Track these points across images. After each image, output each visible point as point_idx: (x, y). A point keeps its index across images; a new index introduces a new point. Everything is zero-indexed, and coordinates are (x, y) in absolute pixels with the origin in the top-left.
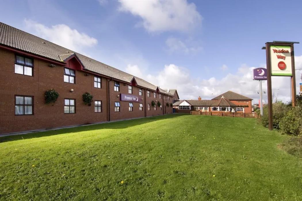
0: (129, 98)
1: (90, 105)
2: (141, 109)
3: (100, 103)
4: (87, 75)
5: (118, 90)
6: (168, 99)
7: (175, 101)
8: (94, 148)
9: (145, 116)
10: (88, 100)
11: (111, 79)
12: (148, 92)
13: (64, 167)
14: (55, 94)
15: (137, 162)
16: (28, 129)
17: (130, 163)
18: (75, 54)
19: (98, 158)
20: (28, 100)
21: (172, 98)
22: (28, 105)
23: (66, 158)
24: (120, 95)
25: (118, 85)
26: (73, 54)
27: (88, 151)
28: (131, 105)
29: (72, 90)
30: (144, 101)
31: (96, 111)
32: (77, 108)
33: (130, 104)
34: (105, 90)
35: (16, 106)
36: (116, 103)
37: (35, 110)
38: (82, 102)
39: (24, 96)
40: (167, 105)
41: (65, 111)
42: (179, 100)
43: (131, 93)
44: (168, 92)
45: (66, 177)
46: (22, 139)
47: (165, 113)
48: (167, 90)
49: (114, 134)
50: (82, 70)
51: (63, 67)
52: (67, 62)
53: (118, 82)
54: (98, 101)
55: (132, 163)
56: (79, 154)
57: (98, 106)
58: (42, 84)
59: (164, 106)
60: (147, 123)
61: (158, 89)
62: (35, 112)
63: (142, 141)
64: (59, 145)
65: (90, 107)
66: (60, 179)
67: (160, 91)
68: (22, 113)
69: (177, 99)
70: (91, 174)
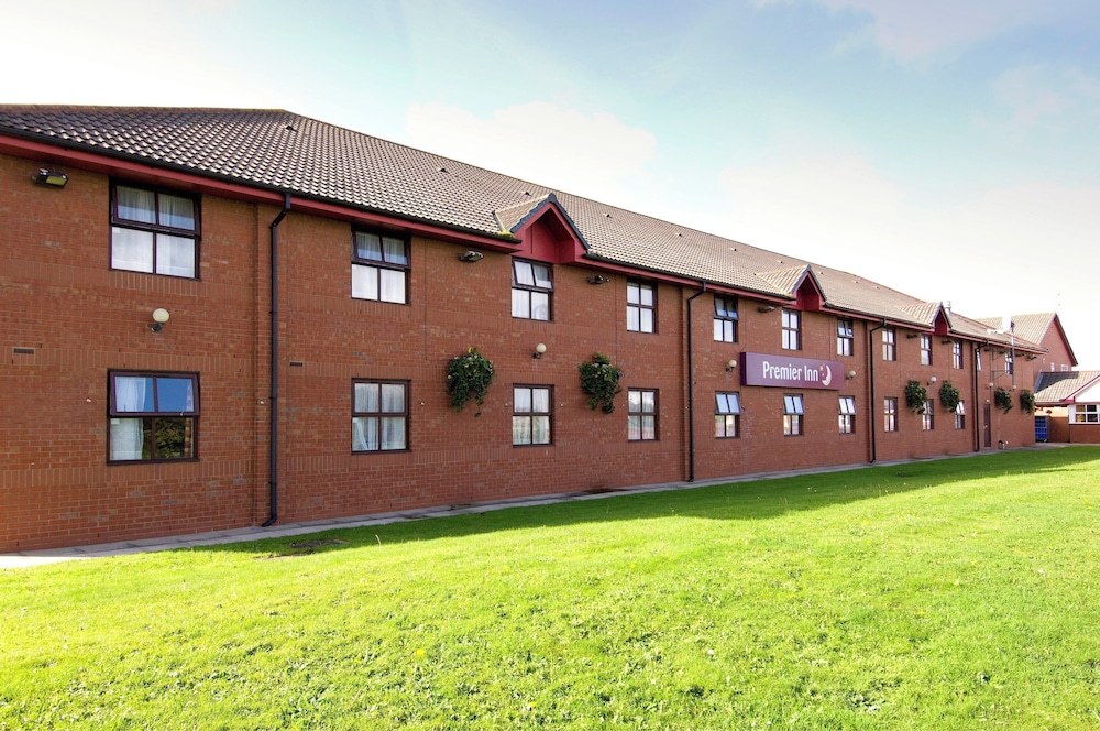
0: (786, 373)
1: (607, 410)
2: (843, 424)
3: (649, 399)
4: (597, 282)
5: (729, 338)
6: (1007, 367)
7: (1048, 379)
8: (640, 602)
9: (871, 458)
10: (603, 388)
11: (700, 288)
12: (885, 334)
13: (529, 671)
14: (481, 367)
15: (853, 693)
16: (391, 507)
17: (813, 693)
18: (553, 200)
19: (662, 649)
20: (394, 394)
21: (1029, 358)
22: (391, 415)
23: (534, 635)
24: (742, 358)
25: (732, 315)
26: (546, 196)
27: (616, 610)
28: (793, 404)
29: (542, 348)
30: (861, 381)
31: (634, 435)
32: (558, 424)
33: (788, 400)
34: (670, 339)
35: (355, 420)
36: (721, 399)
37: (414, 434)
38: (578, 397)
39: (380, 381)
40: (1001, 399)
41: (514, 434)
42: (1074, 369)
43: (794, 346)
44: (1007, 327)
45: (537, 716)
46: (374, 542)
47: (988, 443)
48: (999, 321)
49: (724, 541)
50: (577, 260)
51: (508, 258)
52: (522, 235)
53: (730, 298)
54: (642, 390)
55: (827, 695)
56: (581, 621)
57: (641, 414)
58: (436, 331)
59: (981, 409)
60: (884, 494)
61: (941, 319)
62: (414, 442)
63: (868, 587)
64: (502, 574)
65: (608, 418)
66: (516, 721)
67: (957, 327)
68: (372, 446)
69: (1064, 367)
70: (639, 719)
